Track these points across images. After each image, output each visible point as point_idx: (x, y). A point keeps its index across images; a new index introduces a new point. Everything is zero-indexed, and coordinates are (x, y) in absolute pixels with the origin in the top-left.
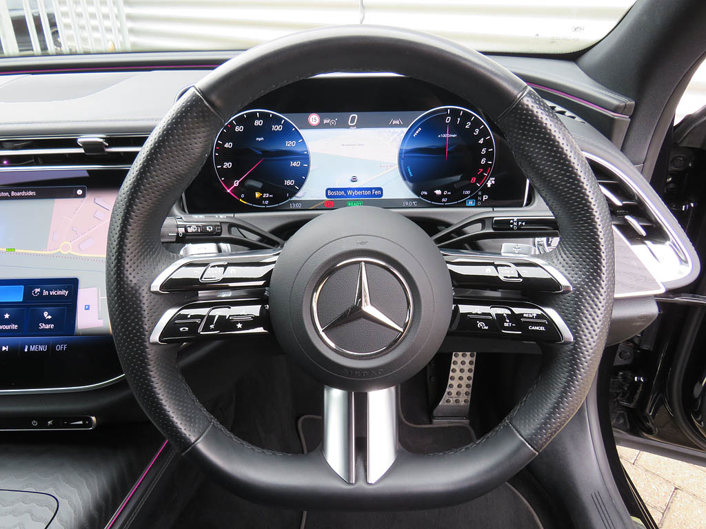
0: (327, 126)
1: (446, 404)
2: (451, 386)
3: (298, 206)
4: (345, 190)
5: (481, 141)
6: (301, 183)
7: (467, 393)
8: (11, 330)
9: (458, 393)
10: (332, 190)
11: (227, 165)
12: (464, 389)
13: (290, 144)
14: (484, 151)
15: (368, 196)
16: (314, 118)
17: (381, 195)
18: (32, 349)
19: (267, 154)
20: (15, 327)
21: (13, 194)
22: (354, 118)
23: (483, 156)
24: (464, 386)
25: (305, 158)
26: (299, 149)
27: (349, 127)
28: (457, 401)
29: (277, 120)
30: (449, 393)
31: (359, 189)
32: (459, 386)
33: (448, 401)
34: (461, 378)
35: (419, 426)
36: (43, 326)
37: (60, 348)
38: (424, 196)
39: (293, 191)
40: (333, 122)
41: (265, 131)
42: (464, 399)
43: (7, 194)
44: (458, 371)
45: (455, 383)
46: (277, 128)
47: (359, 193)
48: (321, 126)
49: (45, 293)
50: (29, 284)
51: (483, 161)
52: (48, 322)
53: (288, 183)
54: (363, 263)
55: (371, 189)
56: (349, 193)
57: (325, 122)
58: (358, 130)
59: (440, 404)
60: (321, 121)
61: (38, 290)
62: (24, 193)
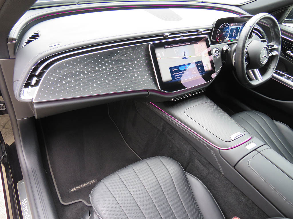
3: (225, 42)
15: (234, 39)
21: (186, 44)
22: (237, 24)
27: (236, 26)
37: (204, 75)
49: (198, 64)
52: (200, 70)
57: (233, 25)
62: (188, 44)
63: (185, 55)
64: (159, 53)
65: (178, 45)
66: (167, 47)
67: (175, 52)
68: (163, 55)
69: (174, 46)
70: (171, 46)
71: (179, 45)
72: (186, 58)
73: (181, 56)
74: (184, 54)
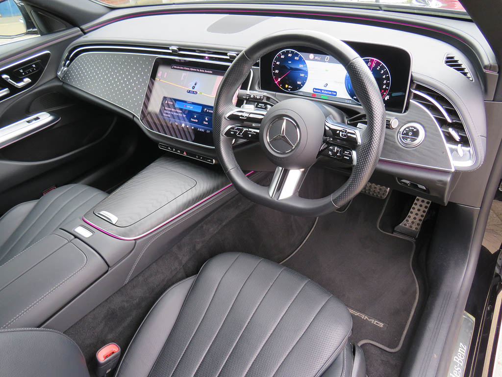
0: (316, 60)
1: (404, 226)
2: (409, 217)
3: (301, 94)
4: (321, 90)
5: (384, 77)
6: (303, 84)
7: (418, 224)
8: (195, 122)
9: (413, 222)
10: (316, 89)
11: (277, 71)
12: (417, 221)
13: (301, 66)
14: (385, 82)
15: (329, 94)
16: (312, 56)
17: (336, 95)
18: (200, 130)
19: (292, 69)
20: (197, 121)
21: (206, 71)
22: (328, 58)
23: (385, 84)
24: (417, 219)
25: (306, 73)
26: (304, 69)
27: (325, 62)
28: (411, 227)
29: (297, 55)
30: (407, 221)
31: (327, 91)
32: (415, 218)
33: (405, 225)
34: (417, 214)
35: (385, 233)
36: (205, 123)
37: (208, 132)
38: (355, 99)
39: (300, 87)
40: (319, 59)
41: (292, 59)
42: (415, 227)
43: (204, 71)
44: (416, 209)
45: (413, 216)
46: (297, 58)
47: (327, 92)
48: (314, 60)
49: (208, 111)
50: (204, 106)
51: (384, 87)
52: (206, 121)
53: (299, 83)
54: (285, 120)
55: (332, 92)
56: (323, 91)
57: (316, 58)
58: (329, 64)
59: (400, 225)
60: (314, 58)
61: (206, 109)
62: (209, 72)
63: (194, 88)
64: (161, 72)
65: (191, 69)
66: (175, 67)
67: (182, 77)
68: (165, 76)
69: (186, 68)
70: (181, 68)
71: (193, 70)
72: (193, 92)
73: (188, 87)
74: (193, 85)
